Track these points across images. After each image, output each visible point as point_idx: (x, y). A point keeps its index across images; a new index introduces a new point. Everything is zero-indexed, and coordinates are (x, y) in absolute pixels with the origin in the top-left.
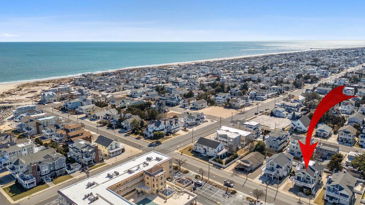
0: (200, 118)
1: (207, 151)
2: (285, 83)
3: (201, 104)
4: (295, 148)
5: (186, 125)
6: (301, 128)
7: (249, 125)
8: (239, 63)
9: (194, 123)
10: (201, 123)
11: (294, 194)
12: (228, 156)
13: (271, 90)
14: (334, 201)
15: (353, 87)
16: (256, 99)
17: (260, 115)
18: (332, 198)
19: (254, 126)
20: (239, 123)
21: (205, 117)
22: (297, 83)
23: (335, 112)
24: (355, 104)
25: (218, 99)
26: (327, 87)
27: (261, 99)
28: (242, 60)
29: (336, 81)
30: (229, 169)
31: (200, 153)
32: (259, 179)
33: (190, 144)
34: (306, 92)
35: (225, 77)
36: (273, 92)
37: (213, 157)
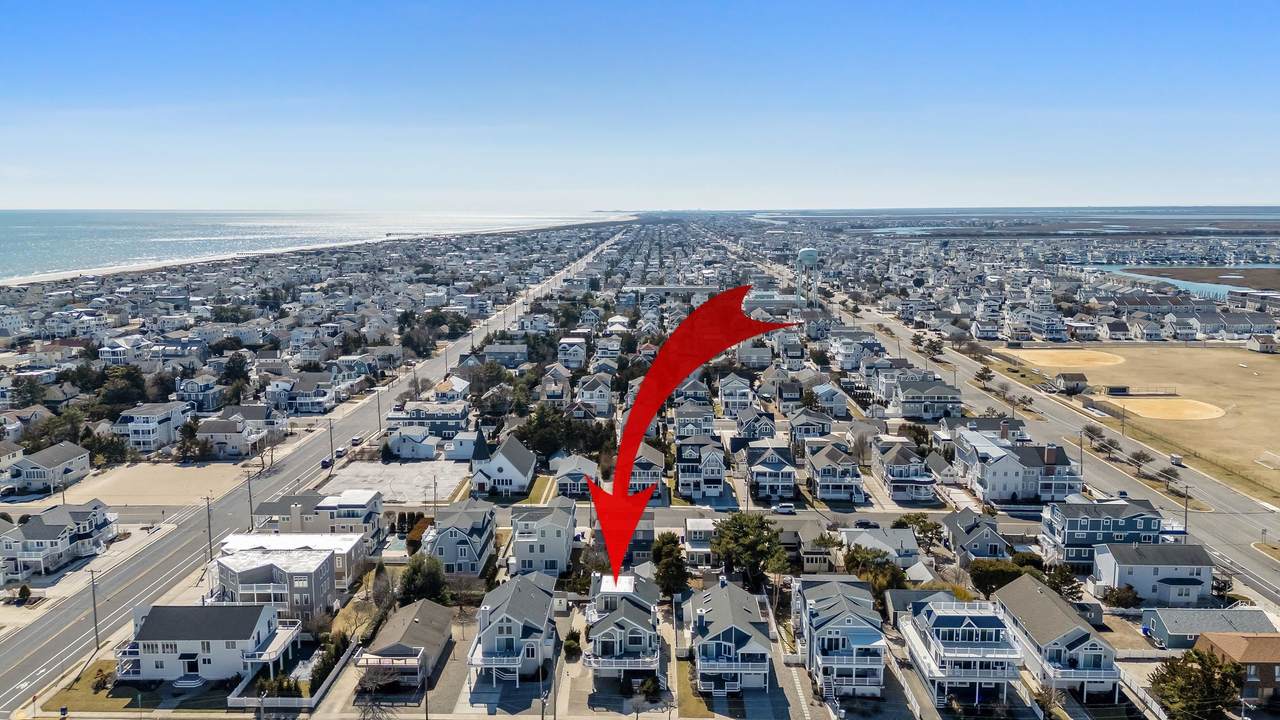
0: (91, 527)
1: (200, 662)
2: (375, 344)
3: (61, 467)
4: (537, 549)
5: (19, 576)
6: (511, 481)
7: (341, 506)
8: (155, 286)
9: (60, 556)
10: (98, 551)
11: (611, 712)
12: (307, 657)
13: (340, 371)
14: (728, 688)
15: (578, 335)
16: (296, 411)
17: (344, 467)
18: (719, 680)
19: (363, 506)
20: (296, 507)
21: (111, 516)
22: (416, 339)
23: (581, 414)
24: (612, 383)
25: (136, 432)
26: (512, 343)
27: (317, 409)
28: (164, 276)
29: (523, 323)
30: (332, 706)
31: (162, 681)
32: (472, 702)
33: (86, 658)
34: (460, 363)
35: (120, 341)
36: (349, 377)
37: (238, 679)
